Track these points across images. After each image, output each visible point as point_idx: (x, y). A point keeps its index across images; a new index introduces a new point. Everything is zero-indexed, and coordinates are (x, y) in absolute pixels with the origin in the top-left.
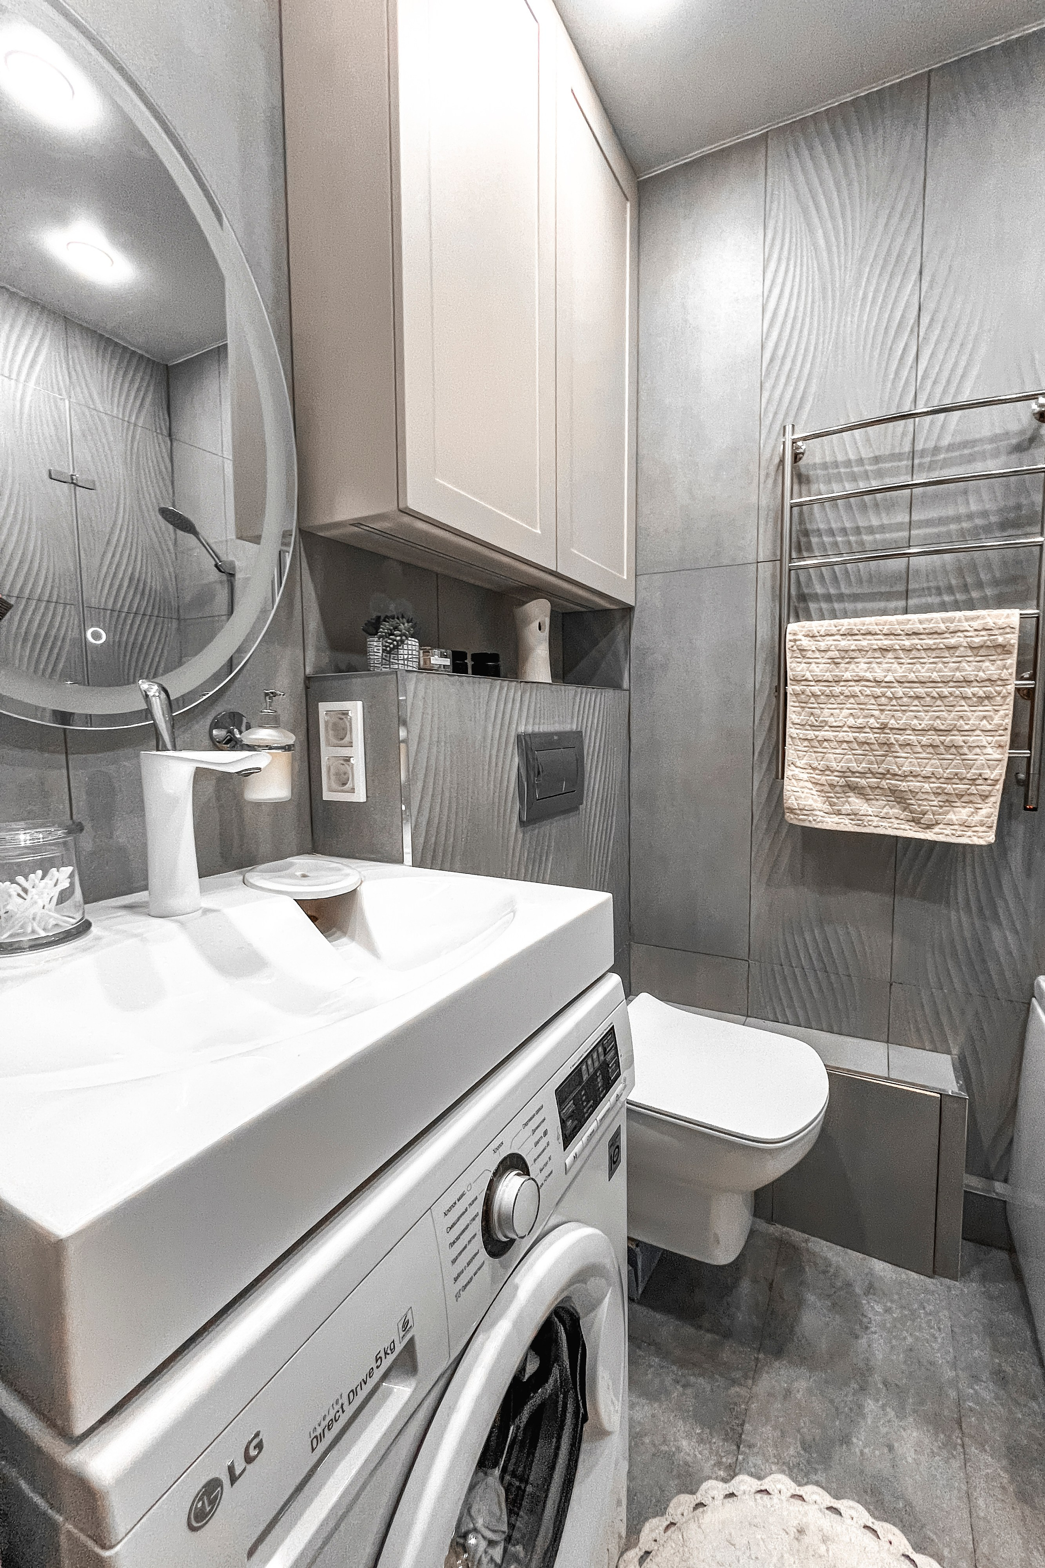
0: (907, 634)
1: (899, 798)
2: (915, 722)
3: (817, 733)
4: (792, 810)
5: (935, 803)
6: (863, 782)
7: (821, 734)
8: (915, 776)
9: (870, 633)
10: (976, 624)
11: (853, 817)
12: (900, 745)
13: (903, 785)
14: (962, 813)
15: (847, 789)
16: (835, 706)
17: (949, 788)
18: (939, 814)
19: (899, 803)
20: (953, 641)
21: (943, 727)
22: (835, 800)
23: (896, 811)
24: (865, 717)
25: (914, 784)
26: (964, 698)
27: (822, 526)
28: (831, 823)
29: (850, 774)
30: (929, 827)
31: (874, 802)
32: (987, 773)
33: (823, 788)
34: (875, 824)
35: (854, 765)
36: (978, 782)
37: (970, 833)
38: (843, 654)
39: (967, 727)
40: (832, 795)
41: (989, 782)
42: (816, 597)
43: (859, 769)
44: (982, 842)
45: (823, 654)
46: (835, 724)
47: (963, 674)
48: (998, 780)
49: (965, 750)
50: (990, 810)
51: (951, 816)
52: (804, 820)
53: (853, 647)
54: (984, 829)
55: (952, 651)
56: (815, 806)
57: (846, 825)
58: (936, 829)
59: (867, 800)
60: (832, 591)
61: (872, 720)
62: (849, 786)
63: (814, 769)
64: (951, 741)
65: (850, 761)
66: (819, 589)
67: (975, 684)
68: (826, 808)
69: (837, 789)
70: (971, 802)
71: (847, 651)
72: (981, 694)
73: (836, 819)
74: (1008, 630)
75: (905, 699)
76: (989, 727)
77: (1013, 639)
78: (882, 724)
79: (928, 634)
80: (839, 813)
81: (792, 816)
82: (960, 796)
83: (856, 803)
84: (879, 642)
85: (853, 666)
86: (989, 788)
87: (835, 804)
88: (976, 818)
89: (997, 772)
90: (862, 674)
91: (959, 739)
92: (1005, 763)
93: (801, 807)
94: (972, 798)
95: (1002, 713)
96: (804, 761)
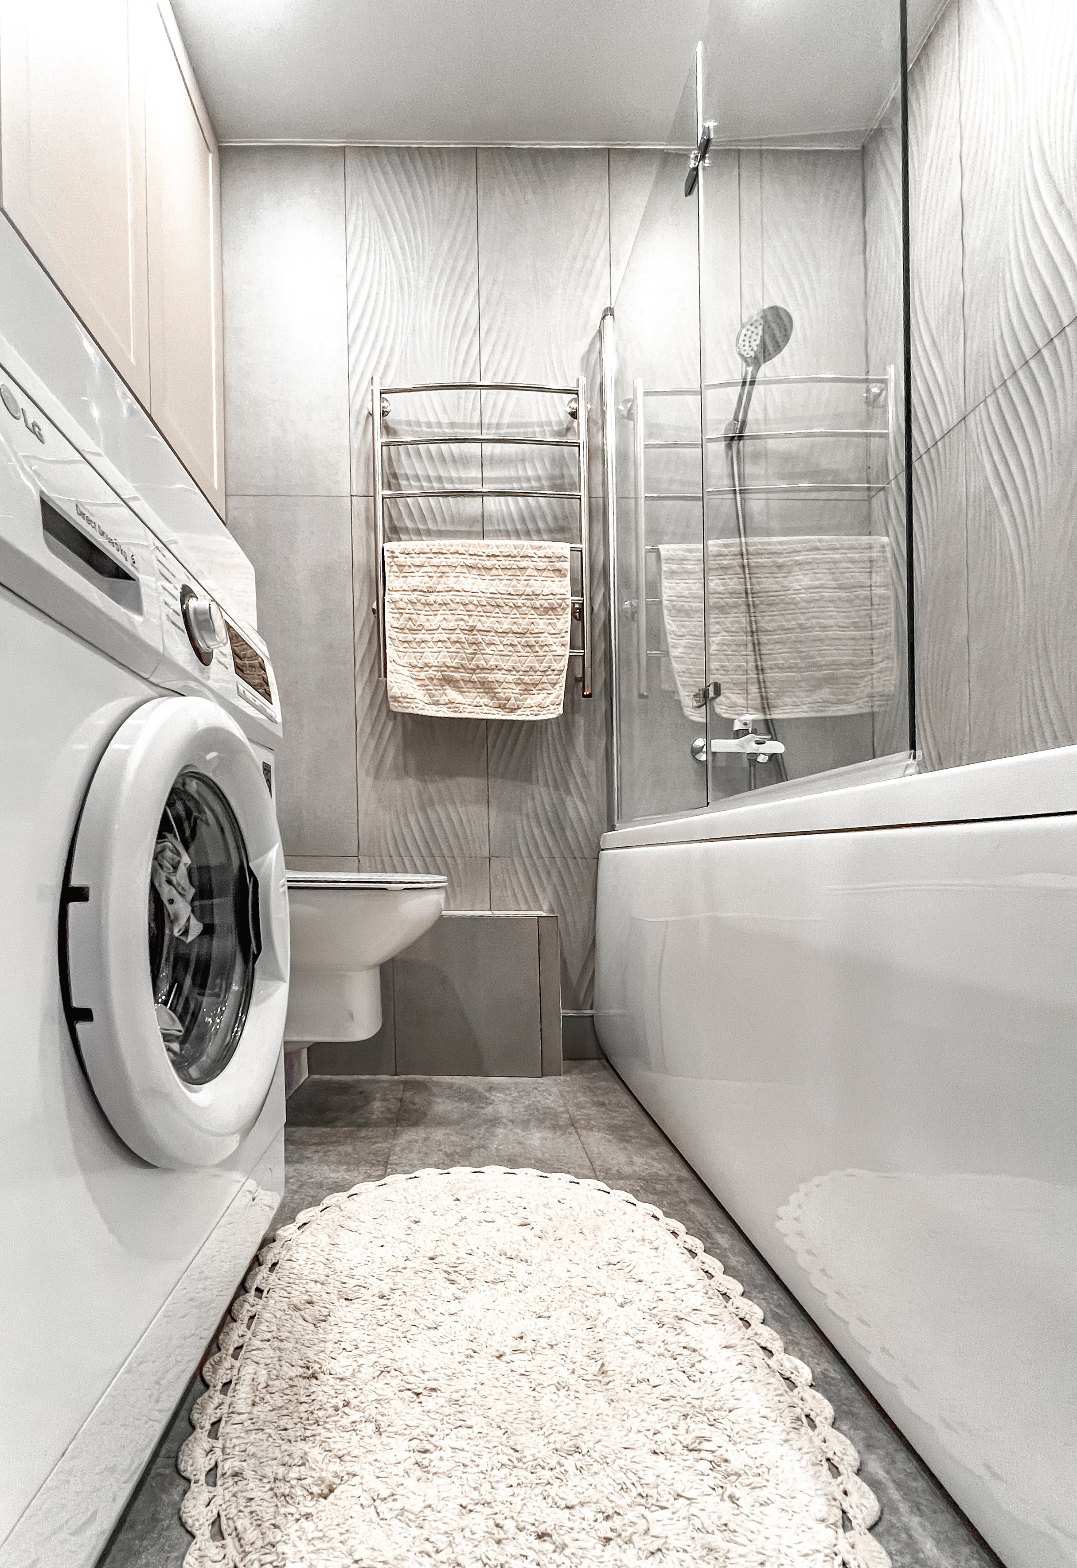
0: (488, 556)
1: (487, 688)
2: (497, 625)
3: (415, 636)
4: (395, 700)
5: (517, 691)
6: (457, 675)
7: (419, 637)
8: (500, 670)
9: (457, 552)
10: (541, 553)
11: (449, 705)
12: (487, 644)
13: (491, 677)
14: (536, 698)
15: (443, 682)
16: (430, 613)
17: (527, 679)
18: (520, 700)
19: (487, 693)
20: (523, 564)
21: (519, 631)
22: (433, 692)
23: (486, 700)
24: (456, 620)
25: (499, 676)
26: (535, 608)
27: (409, 472)
28: (431, 711)
29: (445, 669)
30: (512, 710)
31: (467, 694)
32: (555, 666)
33: (422, 682)
34: (468, 711)
35: (449, 662)
36: (548, 673)
37: (543, 712)
38: (435, 569)
39: (536, 631)
40: (430, 687)
41: (556, 672)
42: (406, 530)
43: (453, 665)
44: (552, 717)
45: (418, 569)
46: (431, 628)
47: (532, 589)
48: (562, 671)
49: (537, 649)
50: (557, 694)
51: (529, 701)
52: (407, 708)
53: (444, 564)
54: (554, 707)
55: (523, 571)
56: (417, 696)
57: (444, 712)
58: (519, 712)
59: (461, 692)
60: (420, 526)
61: (462, 623)
62: (445, 679)
63: (414, 667)
64: (526, 642)
65: (445, 657)
66: (409, 524)
67: (541, 597)
68: (427, 699)
69: (435, 681)
70: (544, 689)
71: (438, 567)
72: (546, 605)
73: (435, 708)
74: (562, 559)
75: (488, 607)
76: (553, 631)
77: (567, 566)
78: (471, 626)
79: (504, 556)
80: (437, 703)
81: (396, 704)
82: (535, 685)
83: (452, 694)
84: (465, 561)
85: (444, 579)
86: (557, 677)
87: (434, 695)
88: (548, 701)
89: (562, 664)
90: (452, 585)
91: (532, 640)
92: (567, 657)
93: (404, 696)
94: (544, 686)
95: (562, 620)
96: (406, 660)
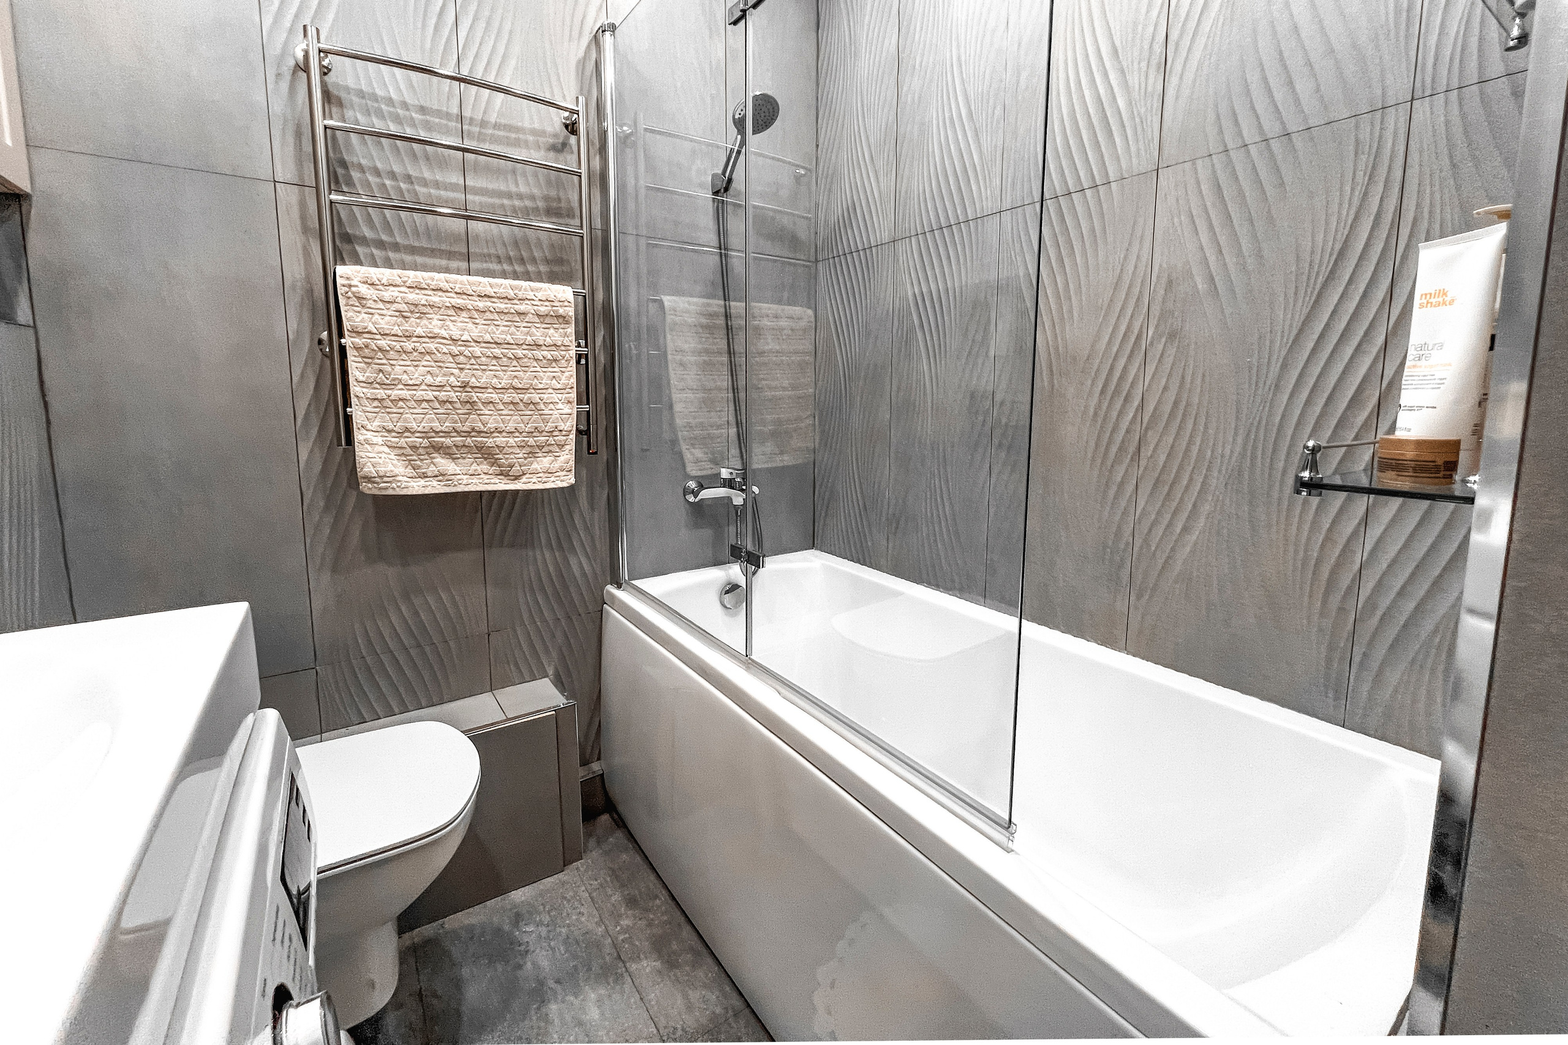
0: (479, 296)
1: (487, 454)
2: (495, 380)
3: (389, 392)
4: (369, 479)
5: (521, 455)
6: (448, 441)
7: (395, 393)
8: (500, 432)
9: (441, 290)
10: (540, 295)
11: (440, 478)
12: (483, 403)
13: (490, 442)
14: (544, 462)
15: (431, 450)
16: (409, 363)
17: (531, 441)
18: (525, 465)
19: (486, 459)
20: (522, 308)
21: (520, 386)
22: (418, 462)
23: (485, 467)
24: (445, 375)
25: (500, 440)
26: (536, 360)
27: (364, 162)
28: (417, 487)
29: (433, 434)
30: (517, 478)
31: (461, 461)
32: (562, 426)
33: (402, 451)
34: (465, 482)
35: (436, 425)
36: (555, 433)
37: (552, 479)
38: (412, 308)
39: (541, 386)
40: (415, 458)
41: (564, 433)
42: (364, 241)
43: (443, 429)
44: (565, 484)
45: (388, 306)
46: (410, 382)
47: (534, 338)
48: (570, 431)
49: (543, 407)
50: (567, 456)
51: (535, 466)
52: (386, 488)
53: (423, 302)
54: (564, 473)
55: (522, 317)
56: (396, 471)
57: (435, 487)
58: (524, 479)
59: (454, 459)
60: (384, 237)
61: (452, 379)
62: (433, 447)
63: (389, 431)
64: (530, 398)
65: (432, 421)
66: (368, 233)
67: (544, 348)
68: (409, 470)
69: (421, 451)
70: (550, 451)
71: (416, 305)
72: (549, 357)
73: (422, 482)
74: (566, 304)
75: (484, 359)
76: (559, 386)
77: (571, 312)
78: (463, 382)
79: (498, 298)
80: (424, 476)
81: (370, 485)
82: (540, 447)
83: (444, 464)
84: (452, 300)
85: (425, 322)
86: (565, 438)
87: (419, 467)
88: (557, 465)
89: (568, 424)
90: (436, 331)
91: (536, 397)
92: (575, 415)
93: (381, 474)
94: (551, 448)
95: (567, 374)
96: (376, 423)
